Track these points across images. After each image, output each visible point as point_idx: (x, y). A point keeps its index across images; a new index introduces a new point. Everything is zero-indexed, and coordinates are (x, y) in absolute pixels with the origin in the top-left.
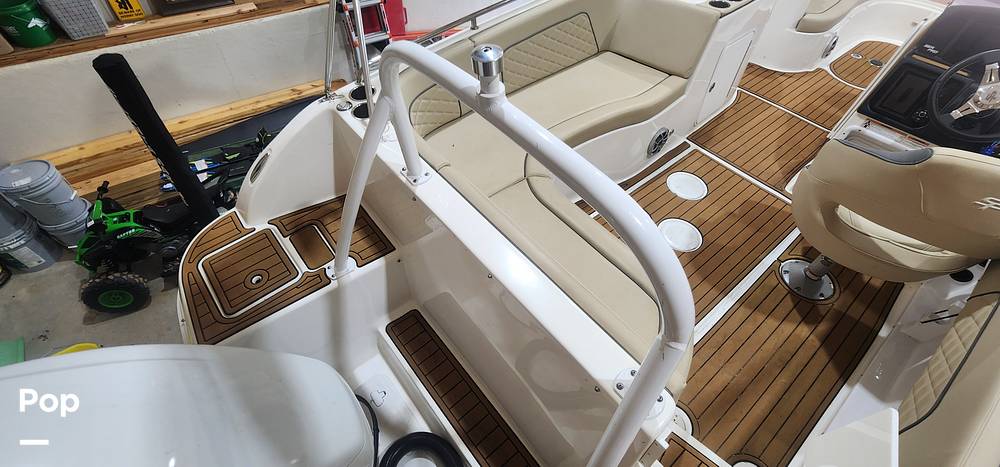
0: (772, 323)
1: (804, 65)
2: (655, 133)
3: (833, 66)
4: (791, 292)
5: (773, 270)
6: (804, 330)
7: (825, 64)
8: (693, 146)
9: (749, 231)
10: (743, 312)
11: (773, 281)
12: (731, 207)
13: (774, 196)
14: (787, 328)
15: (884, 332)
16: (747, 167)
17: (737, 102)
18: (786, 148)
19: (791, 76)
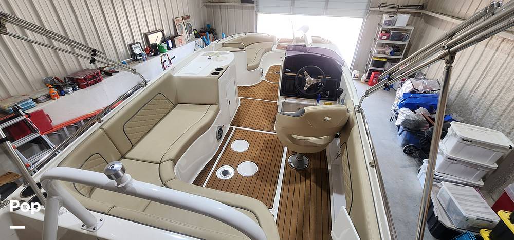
0: (297, 186)
1: (257, 81)
2: (216, 130)
3: (266, 78)
4: (297, 170)
5: (287, 164)
6: (308, 182)
7: (263, 78)
8: (235, 128)
9: (271, 153)
10: (286, 187)
11: (289, 169)
12: (261, 146)
13: (272, 134)
14: (303, 185)
15: (329, 168)
16: (258, 127)
17: (241, 103)
18: (267, 113)
19: (255, 86)
